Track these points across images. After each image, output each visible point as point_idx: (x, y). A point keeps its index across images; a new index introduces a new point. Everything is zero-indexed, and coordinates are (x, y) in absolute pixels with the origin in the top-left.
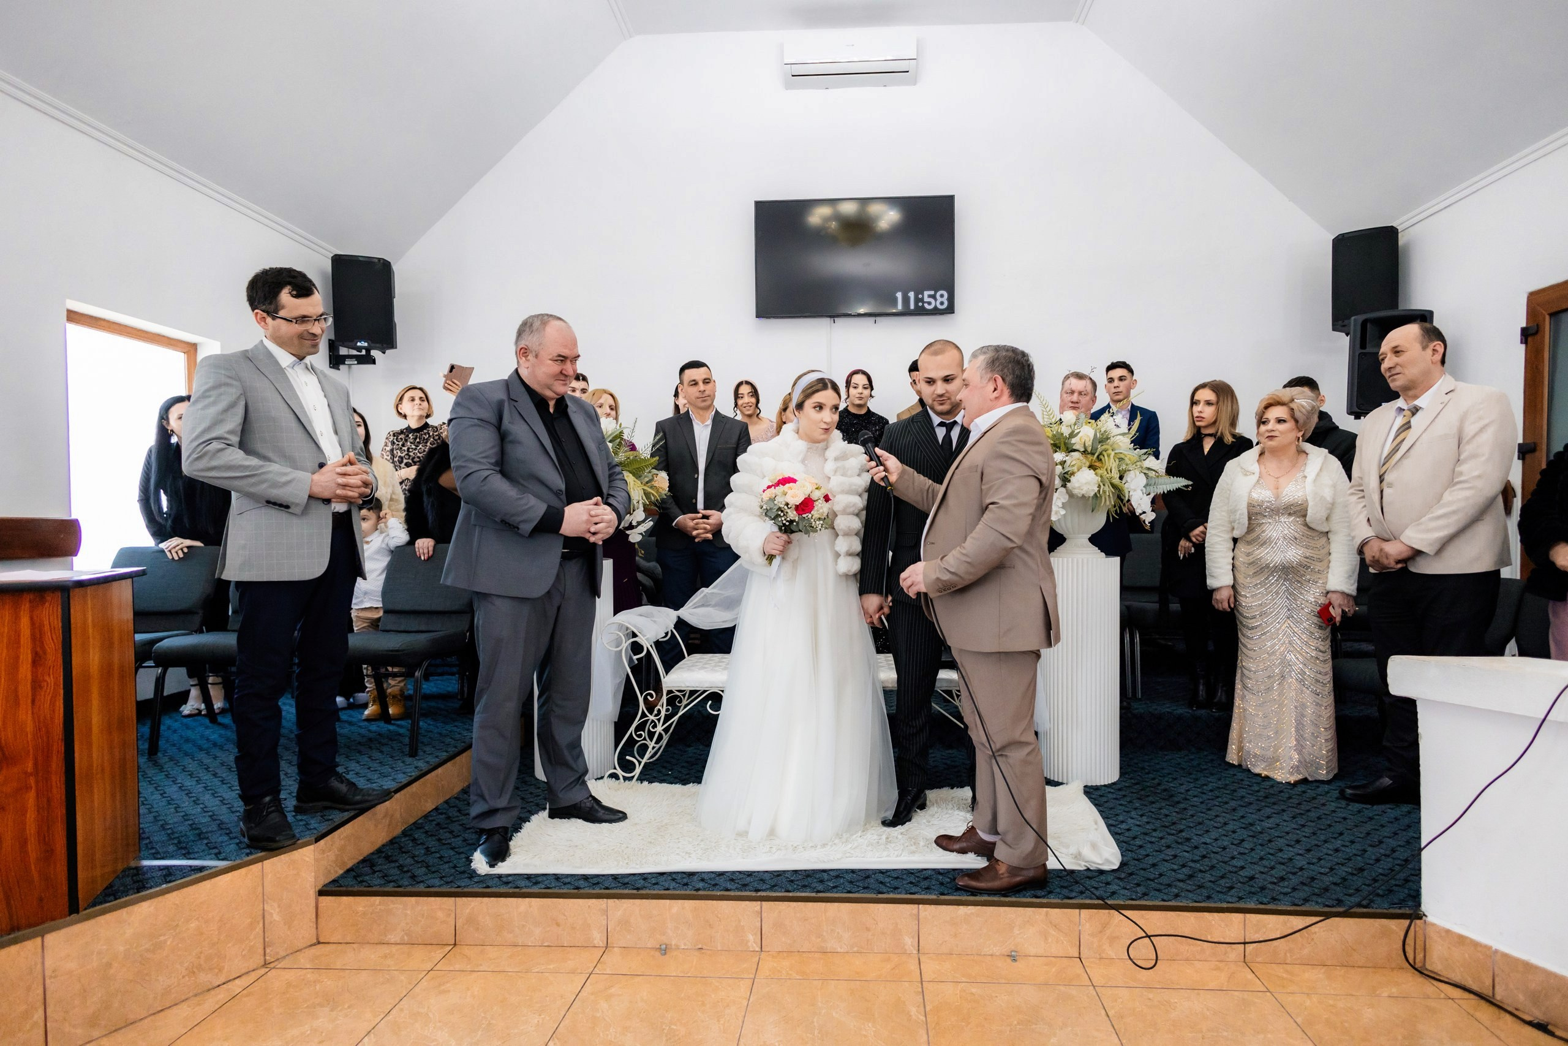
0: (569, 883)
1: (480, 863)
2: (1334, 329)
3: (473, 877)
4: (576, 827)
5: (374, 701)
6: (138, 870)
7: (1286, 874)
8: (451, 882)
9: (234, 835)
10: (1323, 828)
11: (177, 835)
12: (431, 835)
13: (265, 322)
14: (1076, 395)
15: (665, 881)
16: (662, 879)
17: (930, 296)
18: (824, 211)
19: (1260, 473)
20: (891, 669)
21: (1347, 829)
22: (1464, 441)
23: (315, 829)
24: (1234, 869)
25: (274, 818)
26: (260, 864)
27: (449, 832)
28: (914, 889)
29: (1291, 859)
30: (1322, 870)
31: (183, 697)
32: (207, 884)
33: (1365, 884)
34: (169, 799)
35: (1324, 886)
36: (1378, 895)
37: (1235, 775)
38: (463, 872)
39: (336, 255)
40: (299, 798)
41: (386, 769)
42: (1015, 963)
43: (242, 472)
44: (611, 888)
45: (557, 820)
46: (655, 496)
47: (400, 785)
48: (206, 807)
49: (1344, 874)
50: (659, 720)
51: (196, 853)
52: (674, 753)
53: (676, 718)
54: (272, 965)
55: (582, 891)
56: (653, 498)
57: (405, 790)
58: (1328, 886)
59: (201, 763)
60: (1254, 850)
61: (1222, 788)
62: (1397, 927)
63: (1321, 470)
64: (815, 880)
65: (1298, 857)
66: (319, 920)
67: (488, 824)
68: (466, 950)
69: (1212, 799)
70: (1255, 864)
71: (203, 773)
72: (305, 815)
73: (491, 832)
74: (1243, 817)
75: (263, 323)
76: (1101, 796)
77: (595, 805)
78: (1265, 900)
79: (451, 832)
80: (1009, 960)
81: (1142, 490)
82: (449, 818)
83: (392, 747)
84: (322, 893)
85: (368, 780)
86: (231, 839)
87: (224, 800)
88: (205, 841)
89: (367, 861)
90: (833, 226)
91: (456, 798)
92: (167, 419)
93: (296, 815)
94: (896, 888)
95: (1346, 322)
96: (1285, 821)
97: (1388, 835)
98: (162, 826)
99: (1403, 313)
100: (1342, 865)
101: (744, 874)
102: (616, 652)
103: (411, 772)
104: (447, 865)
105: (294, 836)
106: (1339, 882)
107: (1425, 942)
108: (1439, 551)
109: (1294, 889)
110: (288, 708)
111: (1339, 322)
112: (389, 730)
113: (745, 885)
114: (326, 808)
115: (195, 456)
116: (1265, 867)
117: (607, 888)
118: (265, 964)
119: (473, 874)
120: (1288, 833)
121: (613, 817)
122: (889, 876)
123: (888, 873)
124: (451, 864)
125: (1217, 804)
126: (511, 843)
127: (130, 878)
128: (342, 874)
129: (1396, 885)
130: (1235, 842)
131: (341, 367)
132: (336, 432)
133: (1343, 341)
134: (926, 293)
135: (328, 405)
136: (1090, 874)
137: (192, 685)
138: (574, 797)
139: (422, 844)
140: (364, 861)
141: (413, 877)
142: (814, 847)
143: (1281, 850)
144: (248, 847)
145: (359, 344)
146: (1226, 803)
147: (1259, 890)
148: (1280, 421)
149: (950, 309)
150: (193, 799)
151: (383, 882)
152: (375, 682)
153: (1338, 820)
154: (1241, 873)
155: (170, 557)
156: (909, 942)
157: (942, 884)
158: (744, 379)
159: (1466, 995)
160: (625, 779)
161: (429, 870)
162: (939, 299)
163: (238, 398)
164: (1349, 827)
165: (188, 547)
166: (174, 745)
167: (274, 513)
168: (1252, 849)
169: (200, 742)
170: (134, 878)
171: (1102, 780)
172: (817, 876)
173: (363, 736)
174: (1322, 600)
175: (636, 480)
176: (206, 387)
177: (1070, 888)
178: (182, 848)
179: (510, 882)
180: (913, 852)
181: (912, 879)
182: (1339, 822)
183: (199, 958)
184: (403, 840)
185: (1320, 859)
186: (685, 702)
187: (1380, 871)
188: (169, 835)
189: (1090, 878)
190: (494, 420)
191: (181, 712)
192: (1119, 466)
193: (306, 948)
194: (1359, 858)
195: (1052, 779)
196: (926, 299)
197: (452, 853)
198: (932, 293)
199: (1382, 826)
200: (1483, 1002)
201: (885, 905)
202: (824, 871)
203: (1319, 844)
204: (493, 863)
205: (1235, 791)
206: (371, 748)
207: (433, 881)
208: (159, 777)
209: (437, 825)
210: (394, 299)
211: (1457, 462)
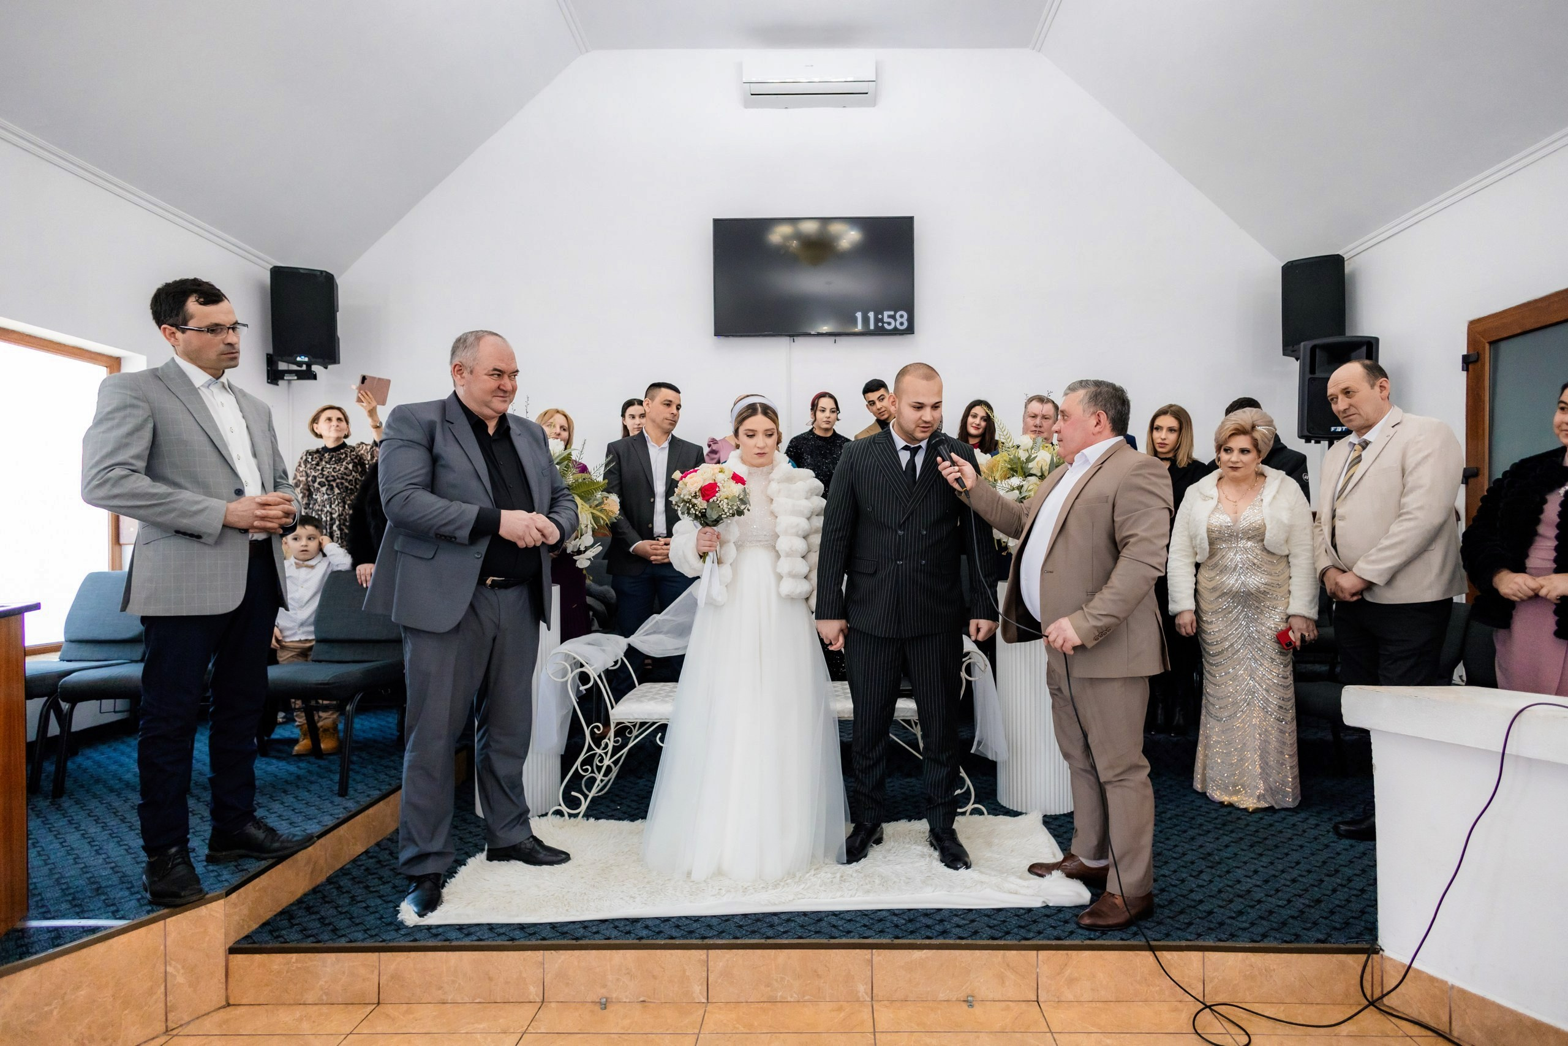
0: (503, 934)
1: (408, 913)
2: (1284, 354)
3: (399, 929)
4: (515, 871)
5: (305, 735)
6: (24, 931)
7: (1245, 907)
8: (376, 935)
9: (136, 889)
10: (1280, 857)
11: (72, 891)
12: (359, 882)
13: (175, 337)
14: (1037, 418)
15: (607, 929)
16: (603, 926)
17: (889, 317)
18: (785, 230)
19: (1219, 498)
20: (846, 698)
21: (1303, 858)
22: (1407, 473)
23: (227, 880)
24: (1193, 903)
25: (181, 870)
26: (162, 922)
27: (379, 878)
28: (868, 933)
29: (1249, 892)
30: (1280, 903)
32: (100, 948)
33: (1322, 917)
34: (69, 848)
35: (1282, 920)
36: (1335, 929)
37: (1193, 801)
38: (391, 924)
39: (275, 267)
40: (211, 847)
41: (312, 811)
42: (971, 1009)
43: (147, 500)
44: (550, 939)
45: (495, 863)
46: (604, 519)
47: (326, 828)
48: (108, 858)
49: (1302, 906)
50: (606, 754)
51: (91, 911)
52: (625, 786)
53: (626, 750)
54: (175, 1032)
55: (517, 943)
56: (602, 522)
57: (331, 834)
58: (1286, 920)
59: (109, 806)
60: (1212, 882)
61: (1181, 816)
62: (1354, 962)
63: (1277, 492)
64: (766, 925)
65: (1256, 889)
66: (230, 980)
67: (418, 871)
68: (389, 1009)
69: (1171, 828)
70: (1213, 897)
71: (110, 817)
72: (217, 865)
73: (420, 880)
74: (1201, 846)
75: (173, 339)
76: (1060, 826)
77: (536, 846)
78: (1224, 937)
79: (381, 878)
80: (965, 1006)
82: (379, 862)
83: (321, 786)
84: (233, 951)
85: (291, 824)
86: (132, 894)
87: (130, 848)
88: (103, 897)
89: (287, 914)
90: (794, 245)
93: (208, 865)
94: (849, 932)
95: (1296, 347)
96: (1243, 850)
97: (1344, 864)
98: (57, 880)
100: (1300, 896)
101: (691, 919)
102: (562, 683)
103: (339, 814)
104: (373, 916)
105: (201, 891)
106: (1296, 915)
107: (1382, 977)
108: (1390, 583)
109: (1252, 924)
110: (201, 747)
111: (1290, 346)
112: (320, 766)
113: (691, 932)
114: (241, 857)
115: (95, 482)
116: (1223, 900)
117: (544, 939)
118: (167, 1031)
119: (400, 926)
120: (1245, 863)
121: (554, 859)
122: (842, 919)
123: (842, 915)
124: (377, 915)
125: (1176, 833)
126: (445, 891)
127: (13, 943)
128: (257, 929)
129: (1353, 917)
130: (1194, 874)
131: (280, 382)
132: (255, 455)
133: (1293, 366)
134: (886, 314)
135: (247, 427)
136: (1048, 912)
138: (515, 837)
139: (347, 892)
140: (282, 913)
141: (335, 930)
142: (765, 888)
143: (1239, 882)
144: (150, 903)
145: (299, 359)
146: (1185, 832)
147: (1217, 925)
148: (1243, 451)
149: (910, 330)
150: (95, 848)
151: (300, 936)
152: (306, 716)
153: (1294, 848)
154: (1200, 907)
156: (862, 989)
157: (897, 926)
159: (1425, 1032)
160: (570, 815)
161: (353, 922)
162: (899, 320)
163: (146, 421)
164: (1305, 856)
166: (82, 786)
167: (182, 543)
168: (1211, 881)
170: (18, 942)
171: (1061, 808)
172: (767, 921)
173: (291, 774)
174: (1282, 627)
175: (583, 503)
176: (109, 409)
177: (1027, 928)
178: (76, 906)
179: (440, 934)
180: (868, 892)
181: (866, 921)
182: (1296, 850)
183: (90, 1028)
184: (328, 887)
185: (1277, 891)
186: (635, 733)
187: (1337, 902)
188: (63, 890)
189: (1048, 916)
190: (425, 442)
193: (213, 1011)
194: (1316, 889)
195: (1011, 808)
196: (886, 319)
197: (379, 901)
198: (892, 313)
199: (1338, 854)
200: (1440, 1039)
201: (837, 950)
202: (775, 914)
203: (1277, 874)
204: (423, 913)
205: (1193, 818)
206: (298, 787)
207: (356, 934)
208: (60, 823)
209: (365, 870)
210: (338, 313)
211: (1402, 494)
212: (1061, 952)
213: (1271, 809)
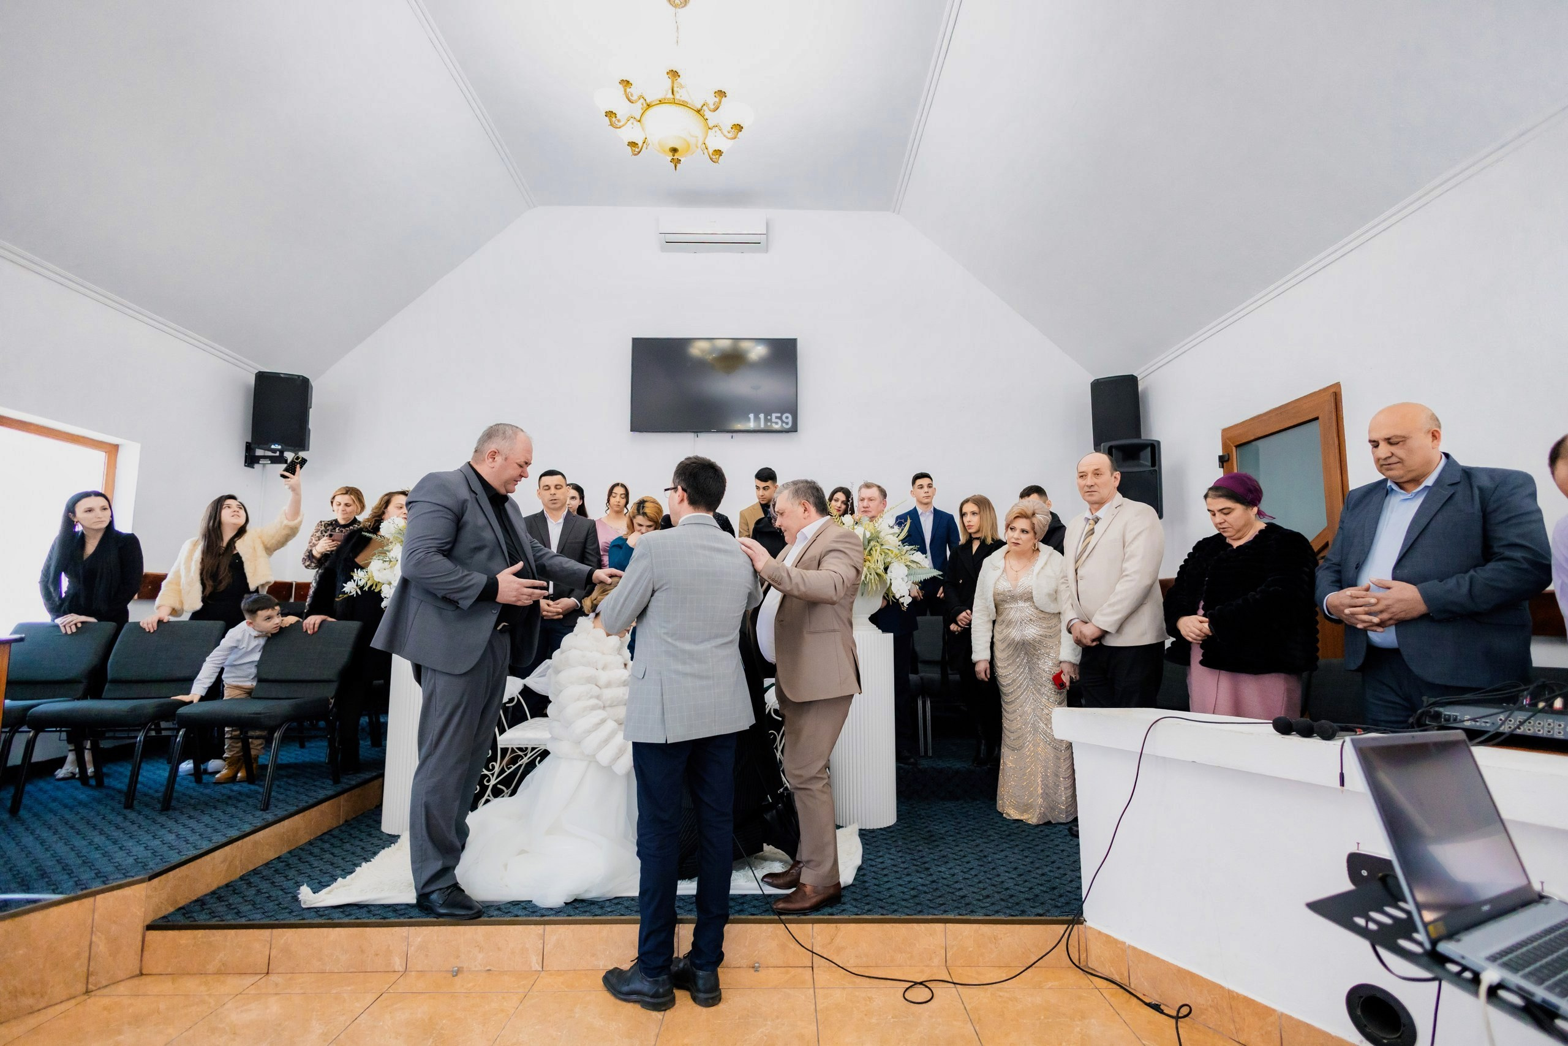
3: (292, 912)
7: (993, 893)
11: (22, 875)
12: (267, 879)
14: (866, 501)
17: (777, 418)
19: (1006, 567)
22: (1127, 544)
23: (151, 869)
24: (953, 891)
26: (93, 898)
29: (1002, 882)
30: (1023, 890)
31: (60, 762)
33: (1051, 899)
34: (23, 847)
35: (1017, 901)
36: (1056, 906)
39: (260, 372)
41: (235, 821)
42: (756, 973)
44: (415, 918)
47: (243, 833)
50: (493, 774)
51: (36, 889)
54: (93, 993)
58: (1021, 901)
59: (62, 818)
60: (977, 875)
61: (976, 829)
63: (1046, 564)
65: (1009, 880)
66: (145, 953)
68: (276, 978)
69: (964, 838)
70: (972, 886)
74: (981, 851)
76: (871, 838)
78: (965, 913)
80: (752, 971)
81: (902, 579)
83: (247, 803)
84: (150, 927)
85: (214, 830)
88: (47, 880)
89: (200, 901)
91: (300, 849)
92: (74, 513)
96: (1014, 853)
99: (1145, 442)
103: (257, 823)
104: (272, 903)
106: (1030, 898)
107: (1086, 944)
108: (1120, 629)
109: (993, 904)
112: (250, 790)
116: (979, 888)
117: (411, 918)
118: (86, 992)
120: (1011, 862)
124: (276, 902)
125: (966, 841)
128: (172, 912)
130: (965, 870)
131: (256, 466)
134: (774, 415)
137: (70, 751)
139: (255, 886)
140: (196, 901)
141: (238, 914)
143: (998, 876)
145: (273, 447)
146: (974, 840)
147: (964, 905)
148: (1023, 531)
149: (794, 429)
150: (45, 847)
151: (208, 917)
154: (957, 893)
155: (64, 632)
158: (620, 482)
159: (1110, 985)
161: (255, 907)
162: (785, 421)
165: (82, 623)
166: (41, 804)
169: (66, 801)
171: (878, 824)
173: (223, 795)
174: (1056, 670)
178: (23, 885)
183: (22, 981)
184: (240, 883)
185: (1026, 881)
188: (14, 875)
191: (55, 776)
192: (884, 559)
193: (127, 979)
196: (774, 420)
197: (281, 893)
198: (779, 415)
200: (1119, 990)
206: (227, 804)
207: (255, 915)
208: (19, 830)
209: (275, 871)
210: (311, 410)
211: (1123, 561)
212: (832, 925)
213: (1049, 823)
